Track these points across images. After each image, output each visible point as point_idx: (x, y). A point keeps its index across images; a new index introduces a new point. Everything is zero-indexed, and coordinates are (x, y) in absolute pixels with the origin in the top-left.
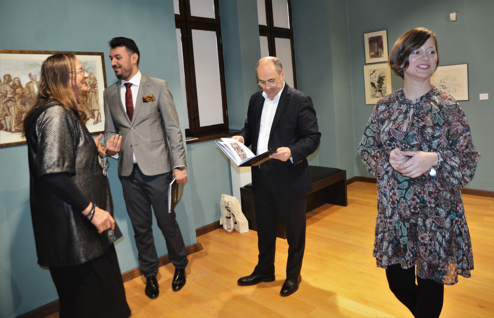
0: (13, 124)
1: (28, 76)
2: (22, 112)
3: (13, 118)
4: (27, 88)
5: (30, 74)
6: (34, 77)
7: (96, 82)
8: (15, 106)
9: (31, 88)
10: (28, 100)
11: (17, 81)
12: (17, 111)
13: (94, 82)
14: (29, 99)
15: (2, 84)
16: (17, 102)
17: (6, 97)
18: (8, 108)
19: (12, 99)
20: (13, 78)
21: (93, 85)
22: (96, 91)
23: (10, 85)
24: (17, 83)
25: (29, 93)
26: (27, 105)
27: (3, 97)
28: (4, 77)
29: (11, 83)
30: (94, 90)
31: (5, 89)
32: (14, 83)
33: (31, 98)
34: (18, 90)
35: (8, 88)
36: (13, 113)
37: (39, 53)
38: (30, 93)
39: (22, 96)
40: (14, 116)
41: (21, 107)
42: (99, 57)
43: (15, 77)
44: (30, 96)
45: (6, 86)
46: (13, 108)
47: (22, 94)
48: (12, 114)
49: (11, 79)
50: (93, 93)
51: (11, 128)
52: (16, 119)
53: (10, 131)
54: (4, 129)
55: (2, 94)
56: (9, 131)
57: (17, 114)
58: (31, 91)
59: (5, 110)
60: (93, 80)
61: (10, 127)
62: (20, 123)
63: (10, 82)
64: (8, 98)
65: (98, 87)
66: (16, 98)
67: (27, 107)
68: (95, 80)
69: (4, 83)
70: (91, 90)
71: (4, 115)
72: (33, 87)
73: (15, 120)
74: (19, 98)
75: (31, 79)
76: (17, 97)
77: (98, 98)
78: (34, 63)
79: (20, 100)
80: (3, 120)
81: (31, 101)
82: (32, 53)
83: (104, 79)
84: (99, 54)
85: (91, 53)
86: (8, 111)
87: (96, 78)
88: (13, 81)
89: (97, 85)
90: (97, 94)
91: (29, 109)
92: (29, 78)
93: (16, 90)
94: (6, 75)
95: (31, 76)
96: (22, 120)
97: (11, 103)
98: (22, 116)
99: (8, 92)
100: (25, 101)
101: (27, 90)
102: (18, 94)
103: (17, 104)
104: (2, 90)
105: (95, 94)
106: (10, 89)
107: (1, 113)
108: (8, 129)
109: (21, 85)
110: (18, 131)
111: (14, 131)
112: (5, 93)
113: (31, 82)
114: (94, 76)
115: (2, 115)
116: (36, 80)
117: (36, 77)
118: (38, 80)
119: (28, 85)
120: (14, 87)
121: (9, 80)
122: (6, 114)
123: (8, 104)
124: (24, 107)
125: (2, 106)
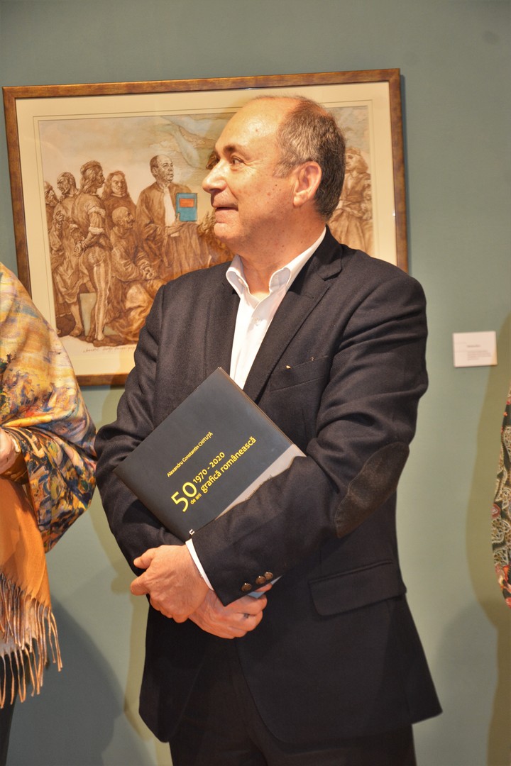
0: (101, 318)
1: (149, 167)
2: (124, 282)
3: (100, 301)
4: (144, 207)
5: (155, 158)
6: (166, 170)
7: (366, 182)
8: (109, 261)
9: (156, 206)
10: (145, 245)
11: (117, 183)
12: (112, 277)
13: (357, 183)
14: (147, 239)
15: (77, 194)
16: (114, 249)
17: (85, 234)
18: (90, 269)
19: (102, 241)
20: (106, 175)
21: (356, 192)
22: (364, 214)
23: (97, 196)
24: (116, 189)
25: (148, 221)
26: (140, 259)
27: (77, 234)
28: (84, 173)
29: (100, 191)
30: (356, 212)
31: (85, 208)
32: (108, 190)
33: (154, 238)
34: (120, 213)
35: (92, 207)
36: (103, 285)
37: (182, 88)
38: (152, 222)
40: (103, 293)
41: (125, 265)
42: (383, 89)
43: (112, 171)
44: (151, 232)
45: (86, 200)
46: (102, 270)
47: (129, 226)
48: (98, 287)
49: (102, 176)
50: (354, 222)
51: (94, 330)
52: (109, 303)
53: (92, 339)
54: (76, 331)
55: (75, 226)
56: (87, 339)
57: (113, 288)
58: (155, 214)
59: (81, 275)
60: (355, 173)
61: (93, 326)
62: (120, 317)
63: (97, 187)
64: (90, 235)
65: (373, 200)
66: (113, 238)
67: (141, 267)
68: (361, 176)
69: (82, 192)
70: (348, 209)
71: (78, 291)
72: (161, 203)
73: (105, 305)
74: (121, 238)
75: (155, 176)
76: (115, 234)
77: (369, 239)
79: (124, 242)
80: (74, 303)
81: (153, 246)
82: (163, 89)
83: (395, 170)
84: (383, 76)
85: (354, 77)
86: (88, 278)
87: (367, 168)
88: (107, 183)
89: (369, 193)
90: (367, 226)
91: (145, 273)
92: (151, 174)
93: (114, 212)
94: (88, 165)
95: (157, 167)
96: (125, 307)
97: (97, 254)
98: (125, 295)
99: (92, 220)
100: (137, 247)
101: (145, 212)
102: (118, 225)
103: (113, 256)
104: (76, 212)
105: (358, 224)
106: (97, 208)
107: (71, 283)
108: (87, 333)
109: (128, 196)
110: (111, 342)
111: (102, 341)
112: (83, 223)
113: (155, 186)
114: (362, 159)
115: (72, 289)
116: (171, 180)
117: (171, 170)
118: (176, 180)
119: (146, 197)
120: (108, 203)
121: (95, 180)
122: (84, 284)
123: (90, 256)
124: (132, 265)
125: (74, 260)
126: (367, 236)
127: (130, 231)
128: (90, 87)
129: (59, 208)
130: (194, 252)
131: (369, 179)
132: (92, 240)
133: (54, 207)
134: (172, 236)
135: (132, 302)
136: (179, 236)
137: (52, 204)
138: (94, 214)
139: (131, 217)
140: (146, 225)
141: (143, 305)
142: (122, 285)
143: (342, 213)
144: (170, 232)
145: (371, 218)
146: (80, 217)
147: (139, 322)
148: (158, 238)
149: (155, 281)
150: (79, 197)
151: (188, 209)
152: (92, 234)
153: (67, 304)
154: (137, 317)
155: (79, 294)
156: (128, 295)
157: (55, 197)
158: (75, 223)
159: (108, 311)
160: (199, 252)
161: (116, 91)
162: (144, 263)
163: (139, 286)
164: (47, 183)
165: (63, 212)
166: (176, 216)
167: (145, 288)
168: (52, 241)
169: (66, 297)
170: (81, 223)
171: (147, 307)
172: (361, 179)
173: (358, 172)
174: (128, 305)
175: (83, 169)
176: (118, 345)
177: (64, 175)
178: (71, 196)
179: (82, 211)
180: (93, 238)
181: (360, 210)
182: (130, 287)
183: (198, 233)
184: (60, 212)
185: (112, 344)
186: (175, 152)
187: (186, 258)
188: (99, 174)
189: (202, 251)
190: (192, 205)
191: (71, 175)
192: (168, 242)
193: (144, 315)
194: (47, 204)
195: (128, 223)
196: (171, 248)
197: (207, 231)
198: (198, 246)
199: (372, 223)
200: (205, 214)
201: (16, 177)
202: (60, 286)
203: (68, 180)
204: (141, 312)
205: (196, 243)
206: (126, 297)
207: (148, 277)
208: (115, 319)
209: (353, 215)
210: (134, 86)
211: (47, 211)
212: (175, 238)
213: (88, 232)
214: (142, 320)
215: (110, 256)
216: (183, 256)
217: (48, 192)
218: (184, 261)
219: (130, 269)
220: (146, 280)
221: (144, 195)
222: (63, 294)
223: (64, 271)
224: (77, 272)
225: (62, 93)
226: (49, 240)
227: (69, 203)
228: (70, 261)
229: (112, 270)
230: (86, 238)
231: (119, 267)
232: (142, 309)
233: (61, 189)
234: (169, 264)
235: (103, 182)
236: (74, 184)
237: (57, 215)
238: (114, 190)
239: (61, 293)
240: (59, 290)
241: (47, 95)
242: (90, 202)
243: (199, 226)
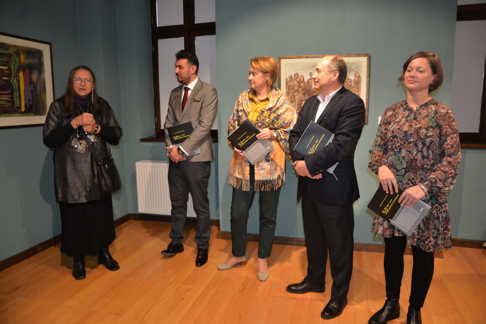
1: (309, 74)
2: (302, 100)
4: (308, 83)
5: (311, 72)
7: (360, 80)
8: (299, 95)
9: (310, 83)
12: (300, 99)
13: (358, 80)
14: (308, 91)
16: (300, 93)
18: (294, 97)
19: (297, 91)
20: (299, 76)
21: (358, 82)
24: (301, 79)
26: (306, 95)
27: (292, 89)
28: (295, 75)
29: (298, 80)
30: (357, 87)
34: (302, 85)
35: (296, 83)
36: (297, 101)
37: (318, 57)
38: (309, 87)
39: (304, 88)
40: (297, 103)
41: (302, 96)
42: (366, 58)
43: (301, 75)
44: (309, 89)
45: (295, 81)
46: (297, 97)
47: (303, 87)
50: (356, 89)
52: (298, 105)
55: (292, 87)
57: (299, 102)
58: (310, 85)
60: (357, 78)
64: (295, 89)
65: (361, 84)
66: (300, 90)
67: (306, 97)
68: (359, 78)
69: (294, 79)
70: (355, 86)
72: (311, 83)
74: (302, 90)
78: (314, 64)
81: (309, 92)
82: (314, 57)
83: (367, 77)
84: (366, 55)
85: (359, 55)
87: (360, 76)
89: (361, 82)
92: (310, 76)
95: (311, 74)
99: (296, 86)
100: (305, 92)
101: (308, 85)
102: (301, 87)
104: (292, 84)
109: (304, 81)
113: (310, 79)
114: (359, 74)
120: (299, 82)
121: (297, 77)
122: (293, 100)
123: (295, 94)
124: (304, 96)
125: (291, 95)
126: (359, 92)
129: (288, 83)
133: (287, 83)
139: (305, 86)
143: (354, 87)
144: (313, 89)
145: (361, 88)
146: (293, 86)
150: (293, 81)
157: (288, 81)
161: (303, 57)
164: (286, 78)
165: (289, 84)
168: (286, 90)
177: (290, 76)
178: (291, 80)
179: (294, 84)
181: (358, 86)
196: (313, 93)
203: (291, 77)
206: (302, 103)
210: (307, 56)
212: (314, 91)
217: (286, 80)
221: (308, 81)
224: (292, 97)
227: (291, 82)
229: (299, 97)
233: (289, 79)
235: (299, 78)
236: (292, 78)
241: (288, 58)
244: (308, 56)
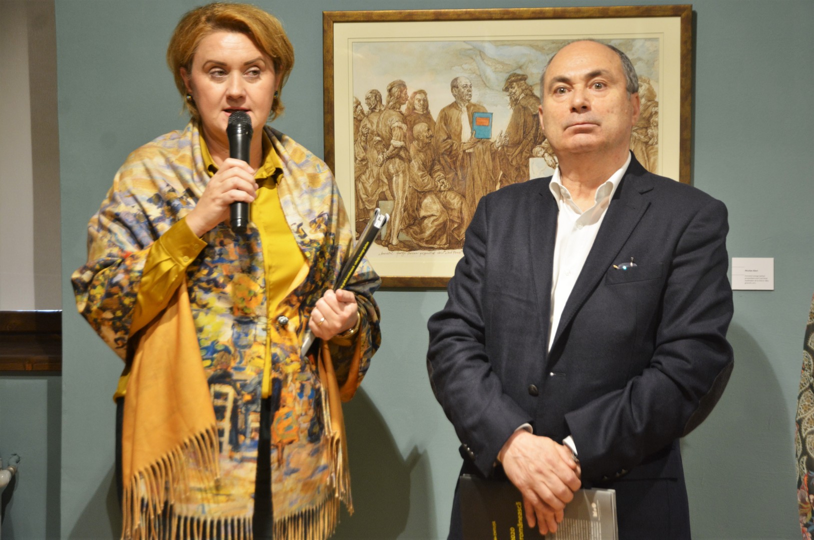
0: (397, 225)
1: (450, 88)
2: (420, 192)
3: (397, 208)
4: (443, 124)
5: (456, 79)
6: (465, 91)
7: (654, 110)
8: (407, 172)
9: (454, 123)
10: (441, 159)
11: (419, 101)
12: (410, 187)
14: (443, 154)
15: (383, 109)
16: (413, 161)
17: (387, 146)
18: (390, 178)
19: (402, 153)
20: (410, 93)
22: (650, 139)
23: (400, 112)
24: (418, 106)
25: (445, 137)
26: (436, 172)
27: (380, 146)
28: (390, 91)
29: (404, 108)
31: (389, 123)
32: (411, 107)
33: (451, 152)
35: (395, 122)
36: (400, 193)
38: (449, 137)
40: (400, 201)
41: (422, 176)
42: (674, 25)
43: (416, 90)
44: (448, 147)
45: (390, 115)
46: (401, 180)
47: (428, 141)
48: (396, 196)
49: (406, 94)
50: (640, 146)
52: (404, 211)
53: (387, 243)
55: (378, 138)
56: (383, 243)
57: (409, 197)
58: (453, 131)
59: (381, 184)
60: (643, 100)
61: (389, 231)
62: (413, 224)
63: (401, 104)
64: (391, 148)
65: (660, 126)
66: (412, 151)
67: (437, 179)
68: (649, 103)
69: (387, 108)
70: (635, 134)
71: (377, 198)
72: (458, 120)
73: (401, 213)
74: (420, 151)
75: (455, 96)
76: (415, 147)
78: (469, 47)
79: (422, 156)
80: (373, 209)
81: (449, 160)
82: (467, 16)
83: (682, 99)
84: (675, 12)
85: (647, 11)
86: (387, 187)
87: (655, 96)
88: (410, 100)
89: (656, 119)
90: (652, 151)
91: (439, 185)
92: (451, 94)
93: (415, 127)
94: (394, 84)
95: (457, 88)
96: (419, 215)
97: (396, 165)
98: (420, 204)
99: (394, 133)
100: (434, 160)
101: (443, 129)
102: (418, 139)
103: (411, 168)
104: (380, 125)
105: (644, 149)
106: (400, 123)
107: (372, 191)
108: (383, 238)
109: (428, 113)
110: (405, 247)
111: (396, 245)
112: (386, 136)
113: (454, 105)
114: (651, 86)
115: (372, 196)
116: (469, 100)
117: (470, 91)
118: (474, 100)
119: (445, 114)
120: (409, 120)
121: (399, 97)
122: (383, 192)
123: (391, 167)
124: (428, 177)
125: (376, 170)
126: (652, 160)
127: (428, 146)
128: (401, 13)
129: (365, 121)
130: (487, 167)
131: (657, 106)
132: (394, 152)
133: (361, 121)
134: (467, 151)
135: (426, 211)
136: (474, 152)
137: (359, 118)
138: (396, 128)
139: (431, 133)
140: (444, 140)
141: (435, 214)
142: (419, 194)
144: (465, 148)
145: (657, 143)
146: (384, 131)
147: (432, 230)
148: (453, 153)
149: (449, 193)
150: (384, 112)
151: (483, 127)
152: (393, 146)
153: (367, 209)
154: (430, 225)
155: (378, 201)
156: (423, 205)
157: (362, 112)
158: (379, 135)
159: (403, 218)
160: (491, 167)
161: (424, 18)
162: (440, 175)
163: (433, 196)
164: (356, 98)
165: (369, 126)
166: (472, 134)
167: (439, 198)
168: (356, 152)
169: (366, 203)
170: (384, 137)
171: (440, 216)
172: (649, 106)
173: (646, 100)
174: (423, 213)
175: (389, 87)
176: (410, 250)
177: (372, 92)
178: (377, 111)
180: (394, 150)
181: (646, 135)
182: (425, 197)
183: (491, 150)
184: (366, 125)
185: (405, 249)
186: (475, 75)
187: (479, 173)
188: (404, 92)
189: (494, 167)
190: (487, 124)
191: (378, 92)
192: (462, 156)
193: (436, 223)
194: (354, 118)
195: (427, 138)
196: (465, 162)
197: (500, 148)
198: (491, 162)
199: (657, 148)
200: (498, 133)
201: (329, 93)
202: (361, 193)
203: (376, 95)
204: (434, 221)
205: (489, 159)
206: (420, 206)
207: (442, 188)
208: (409, 226)
209: (639, 140)
210: (441, 14)
211: (354, 124)
212: (470, 154)
213: (390, 145)
214: (434, 228)
215: (409, 167)
216: (476, 170)
217: (357, 107)
218: (476, 176)
219: (426, 181)
220: (440, 191)
221: (444, 113)
222: (364, 200)
223: (366, 179)
224: (378, 180)
225: (375, 18)
226: (355, 150)
227: (375, 118)
228: (372, 170)
229: (409, 180)
230: (387, 150)
231: (416, 177)
232: (435, 218)
233: (369, 104)
234: (462, 178)
235: (407, 99)
236: (381, 100)
237: (363, 128)
238: (417, 107)
239: (362, 200)
240: (360, 196)
241: (362, 19)
242: (394, 117)
243: (492, 143)
244: (443, 10)
